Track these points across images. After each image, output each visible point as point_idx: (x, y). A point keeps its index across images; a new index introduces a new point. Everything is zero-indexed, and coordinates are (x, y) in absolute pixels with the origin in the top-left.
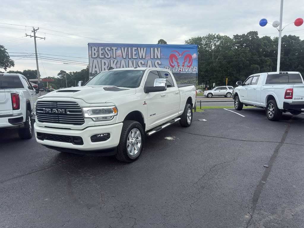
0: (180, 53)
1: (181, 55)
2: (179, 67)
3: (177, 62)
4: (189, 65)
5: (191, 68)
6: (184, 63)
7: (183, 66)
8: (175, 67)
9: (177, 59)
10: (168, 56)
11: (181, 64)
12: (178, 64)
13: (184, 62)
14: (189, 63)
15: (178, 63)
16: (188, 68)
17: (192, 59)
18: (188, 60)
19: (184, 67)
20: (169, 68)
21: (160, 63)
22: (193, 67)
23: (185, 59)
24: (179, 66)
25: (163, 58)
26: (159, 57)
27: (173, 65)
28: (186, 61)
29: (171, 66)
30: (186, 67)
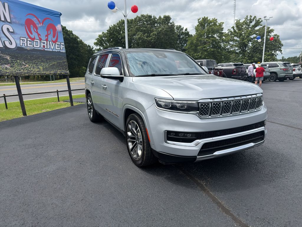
0: (40, 19)
1: (41, 22)
2: (42, 41)
3: (37, 32)
4: (54, 39)
5: (58, 44)
6: (47, 36)
7: (47, 40)
8: (35, 40)
9: (37, 29)
10: (23, 22)
11: (43, 37)
12: (39, 37)
13: (47, 34)
14: (54, 37)
15: (39, 35)
16: (54, 44)
17: (57, 32)
18: (52, 33)
19: (48, 42)
20: (27, 40)
21: (11, 30)
22: (60, 43)
23: (47, 30)
24: (40, 39)
25: (14, 23)
26: (9, 20)
27: (32, 36)
28: (49, 33)
29: (30, 37)
30: (50, 42)
